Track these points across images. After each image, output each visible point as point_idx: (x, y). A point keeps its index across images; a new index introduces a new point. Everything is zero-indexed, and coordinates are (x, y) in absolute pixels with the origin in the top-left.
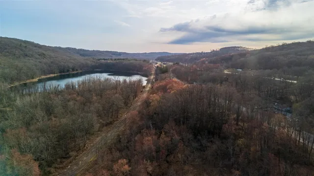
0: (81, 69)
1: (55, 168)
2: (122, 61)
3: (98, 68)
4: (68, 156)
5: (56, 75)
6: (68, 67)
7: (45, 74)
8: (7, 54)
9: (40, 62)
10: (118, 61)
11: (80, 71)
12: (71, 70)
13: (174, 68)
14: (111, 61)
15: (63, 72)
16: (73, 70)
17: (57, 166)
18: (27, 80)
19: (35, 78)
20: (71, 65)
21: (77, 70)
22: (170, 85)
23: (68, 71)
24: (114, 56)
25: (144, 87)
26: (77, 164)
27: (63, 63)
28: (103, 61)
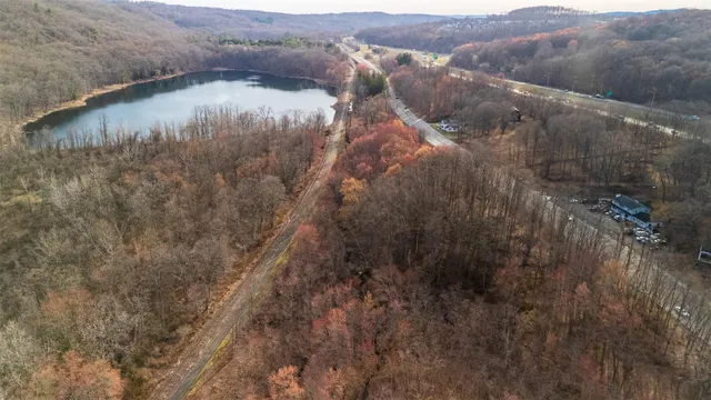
0: (182, 69)
1: (152, 366)
2: (276, 47)
3: (220, 65)
4: (174, 334)
5: (125, 85)
6: (152, 63)
7: (100, 86)
8: (8, 32)
9: (87, 54)
10: (266, 48)
11: (181, 73)
12: (159, 72)
13: (398, 74)
14: (251, 48)
15: (142, 77)
16: (164, 71)
17: (155, 361)
18: (61, 102)
19: (80, 97)
20: (158, 61)
21: (172, 71)
22: (387, 145)
23: (153, 74)
24: (256, 24)
25: (328, 133)
26: (193, 356)
27: (139, 56)
28: (232, 46)
